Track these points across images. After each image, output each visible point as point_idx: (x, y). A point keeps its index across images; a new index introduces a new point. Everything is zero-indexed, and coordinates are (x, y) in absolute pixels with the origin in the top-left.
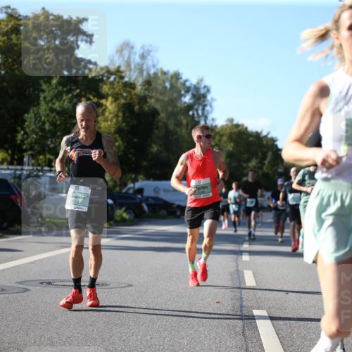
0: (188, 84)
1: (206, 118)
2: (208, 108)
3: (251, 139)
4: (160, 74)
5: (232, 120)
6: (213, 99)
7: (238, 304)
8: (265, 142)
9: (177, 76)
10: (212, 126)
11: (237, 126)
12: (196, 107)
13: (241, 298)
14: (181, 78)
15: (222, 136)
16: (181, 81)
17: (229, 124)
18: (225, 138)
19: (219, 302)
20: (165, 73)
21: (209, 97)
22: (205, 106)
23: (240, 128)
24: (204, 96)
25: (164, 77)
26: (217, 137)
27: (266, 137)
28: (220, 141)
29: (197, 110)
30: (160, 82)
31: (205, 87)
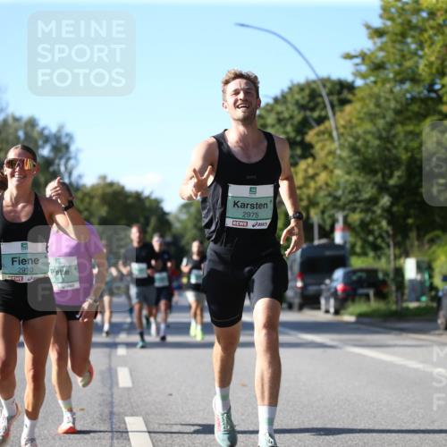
0: (46, 132)
1: (70, 174)
2: (72, 162)
3: (130, 200)
4: (10, 121)
5: (104, 178)
6: (78, 150)
7: (107, 411)
8: (147, 204)
9: (32, 123)
10: (78, 185)
11: (111, 184)
12: (57, 161)
13: (111, 404)
14: (37, 125)
15: (92, 197)
16: (38, 129)
17: (101, 182)
18: (96, 201)
19: (82, 410)
20: (16, 120)
21: (73, 148)
22: (68, 159)
23: (115, 187)
24: (67, 147)
25: (16, 124)
26: (87, 200)
27: (148, 198)
28: (90, 204)
29: (59, 165)
30: (11, 131)
31: (67, 135)
